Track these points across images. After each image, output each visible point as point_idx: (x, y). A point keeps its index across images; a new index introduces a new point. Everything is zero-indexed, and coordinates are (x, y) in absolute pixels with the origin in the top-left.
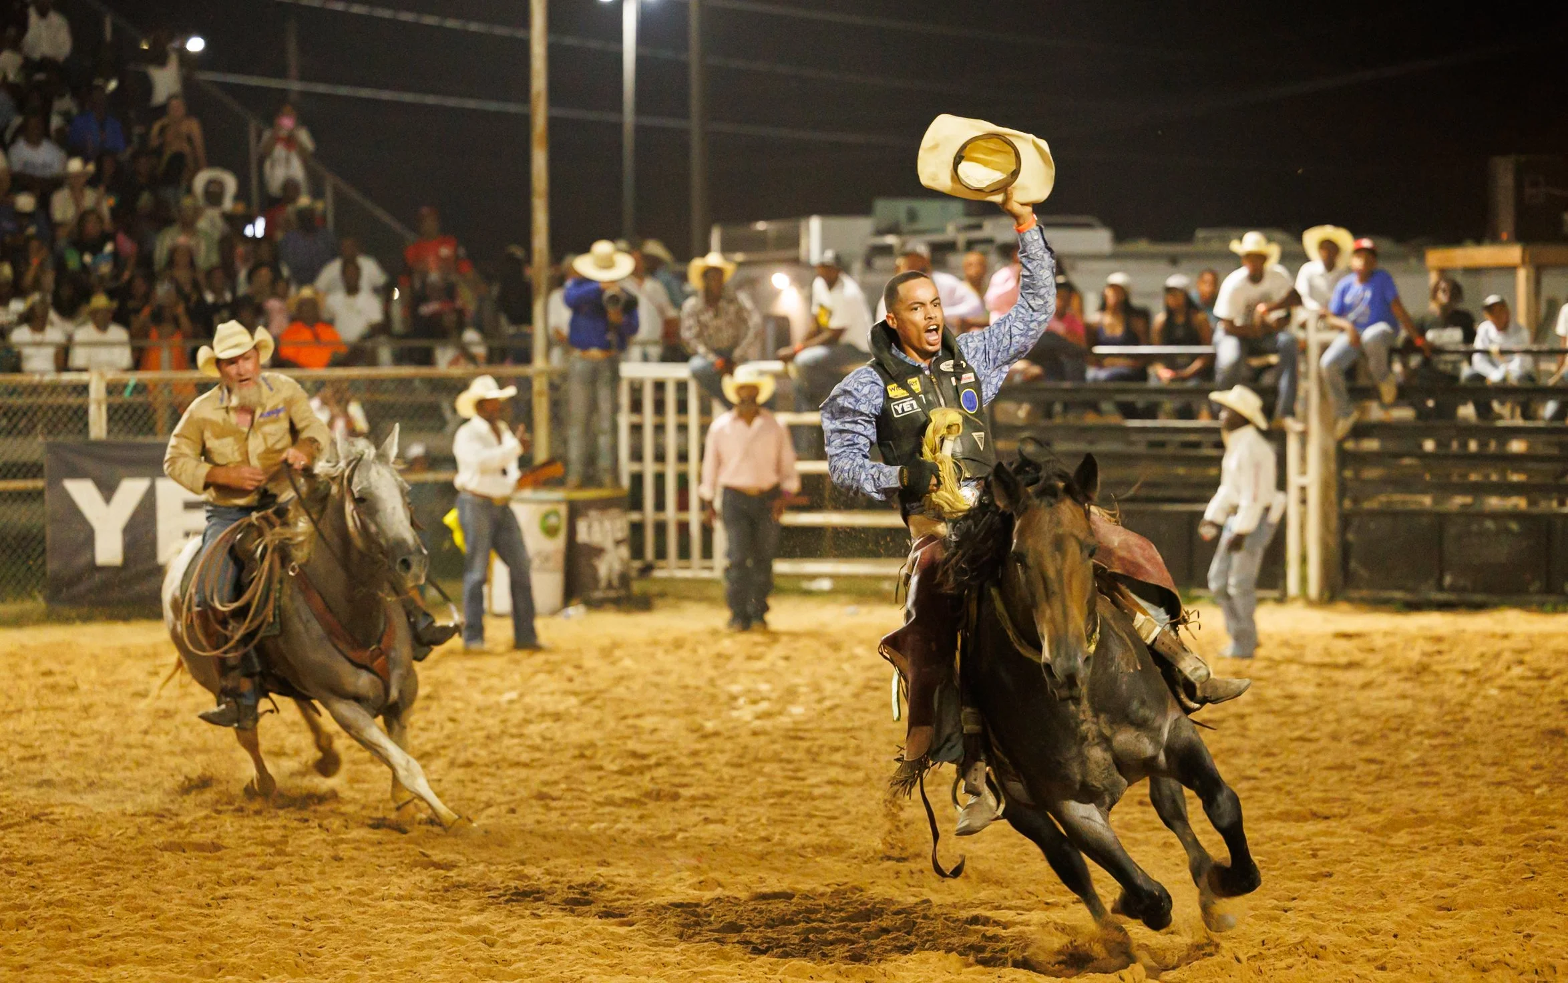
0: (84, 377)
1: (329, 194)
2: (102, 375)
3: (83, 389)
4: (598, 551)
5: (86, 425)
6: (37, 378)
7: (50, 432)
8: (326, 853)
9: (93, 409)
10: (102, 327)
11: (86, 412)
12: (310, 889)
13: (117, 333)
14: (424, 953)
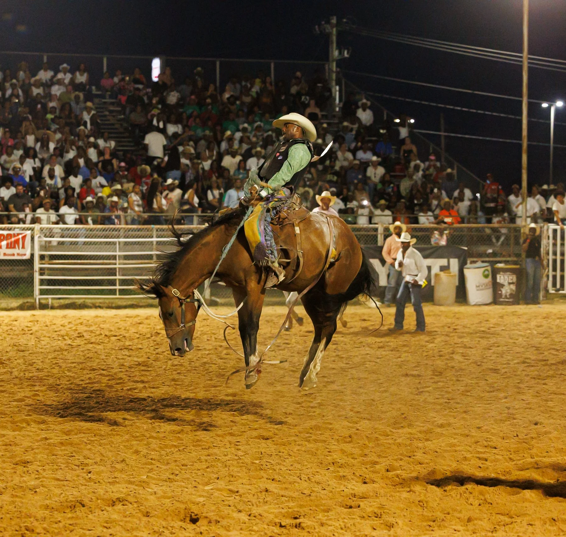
0: (376, 226)
1: (456, 168)
2: (382, 226)
3: (376, 230)
4: (503, 286)
5: (377, 241)
6: (361, 226)
7: (365, 244)
8: (454, 379)
9: (379, 236)
10: (383, 210)
11: (377, 237)
12: (450, 390)
13: (387, 212)
14: (487, 411)
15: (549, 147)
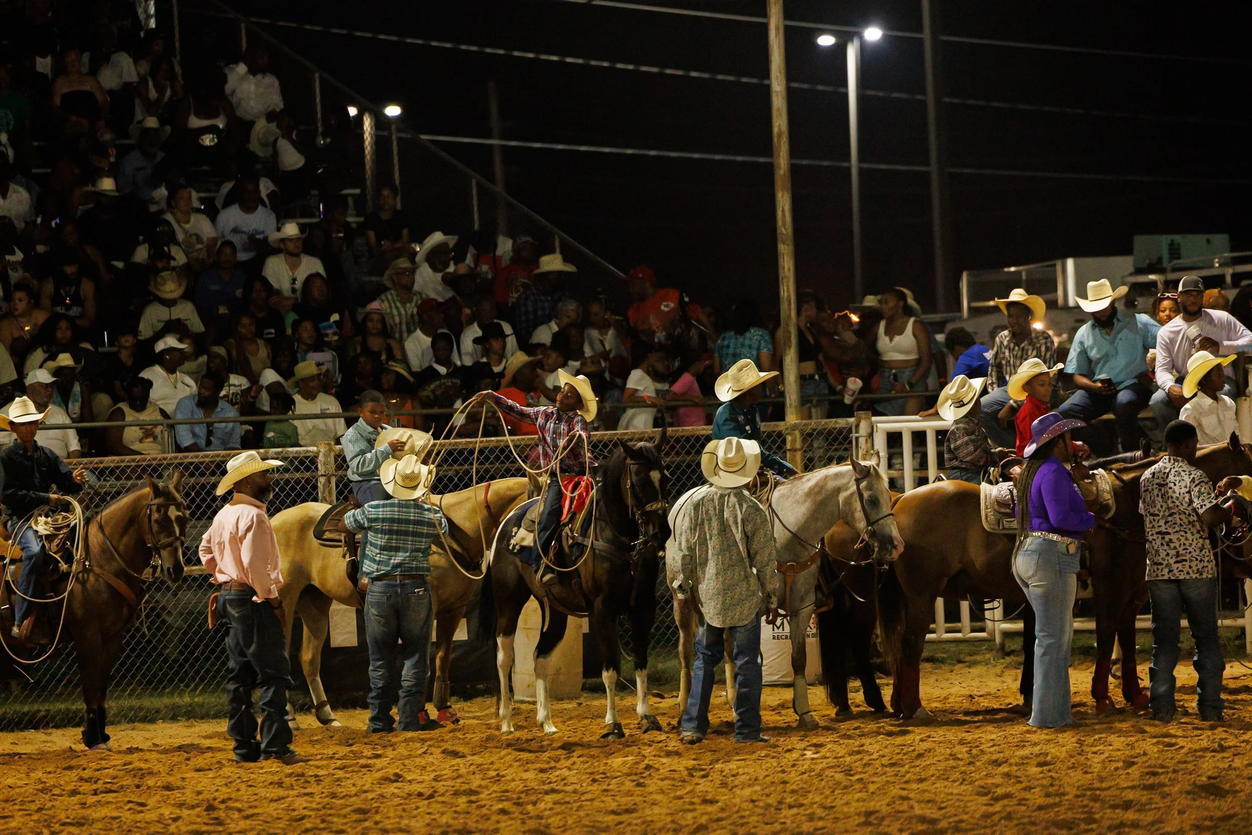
15: (848, 170)
